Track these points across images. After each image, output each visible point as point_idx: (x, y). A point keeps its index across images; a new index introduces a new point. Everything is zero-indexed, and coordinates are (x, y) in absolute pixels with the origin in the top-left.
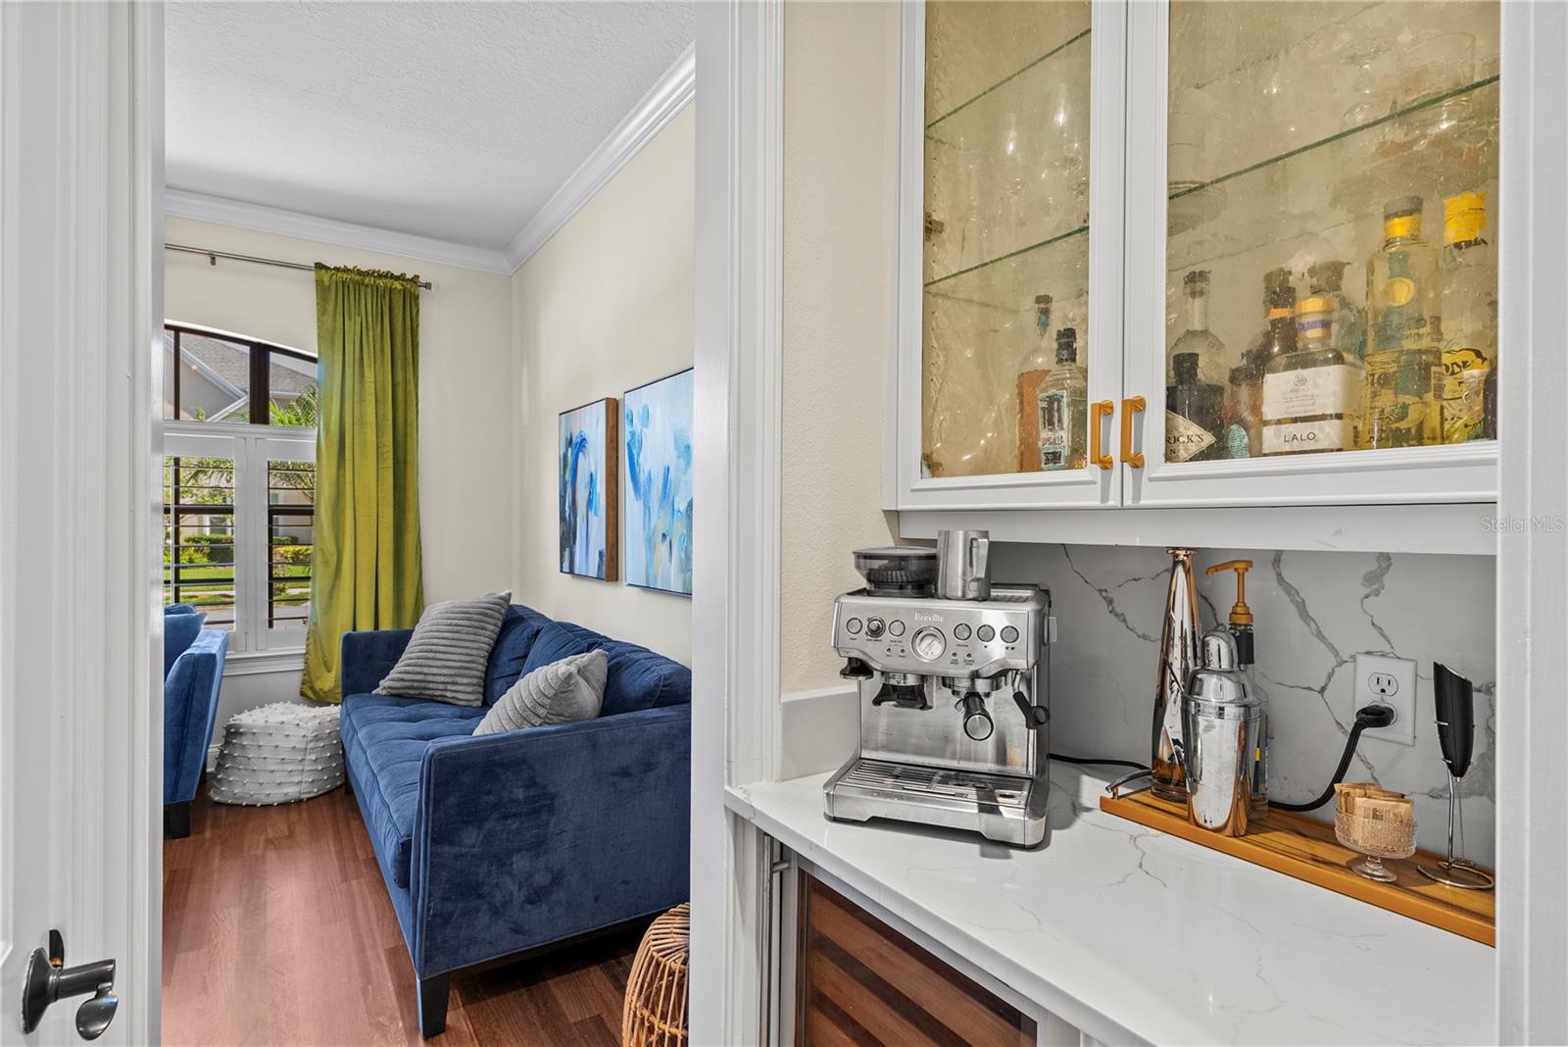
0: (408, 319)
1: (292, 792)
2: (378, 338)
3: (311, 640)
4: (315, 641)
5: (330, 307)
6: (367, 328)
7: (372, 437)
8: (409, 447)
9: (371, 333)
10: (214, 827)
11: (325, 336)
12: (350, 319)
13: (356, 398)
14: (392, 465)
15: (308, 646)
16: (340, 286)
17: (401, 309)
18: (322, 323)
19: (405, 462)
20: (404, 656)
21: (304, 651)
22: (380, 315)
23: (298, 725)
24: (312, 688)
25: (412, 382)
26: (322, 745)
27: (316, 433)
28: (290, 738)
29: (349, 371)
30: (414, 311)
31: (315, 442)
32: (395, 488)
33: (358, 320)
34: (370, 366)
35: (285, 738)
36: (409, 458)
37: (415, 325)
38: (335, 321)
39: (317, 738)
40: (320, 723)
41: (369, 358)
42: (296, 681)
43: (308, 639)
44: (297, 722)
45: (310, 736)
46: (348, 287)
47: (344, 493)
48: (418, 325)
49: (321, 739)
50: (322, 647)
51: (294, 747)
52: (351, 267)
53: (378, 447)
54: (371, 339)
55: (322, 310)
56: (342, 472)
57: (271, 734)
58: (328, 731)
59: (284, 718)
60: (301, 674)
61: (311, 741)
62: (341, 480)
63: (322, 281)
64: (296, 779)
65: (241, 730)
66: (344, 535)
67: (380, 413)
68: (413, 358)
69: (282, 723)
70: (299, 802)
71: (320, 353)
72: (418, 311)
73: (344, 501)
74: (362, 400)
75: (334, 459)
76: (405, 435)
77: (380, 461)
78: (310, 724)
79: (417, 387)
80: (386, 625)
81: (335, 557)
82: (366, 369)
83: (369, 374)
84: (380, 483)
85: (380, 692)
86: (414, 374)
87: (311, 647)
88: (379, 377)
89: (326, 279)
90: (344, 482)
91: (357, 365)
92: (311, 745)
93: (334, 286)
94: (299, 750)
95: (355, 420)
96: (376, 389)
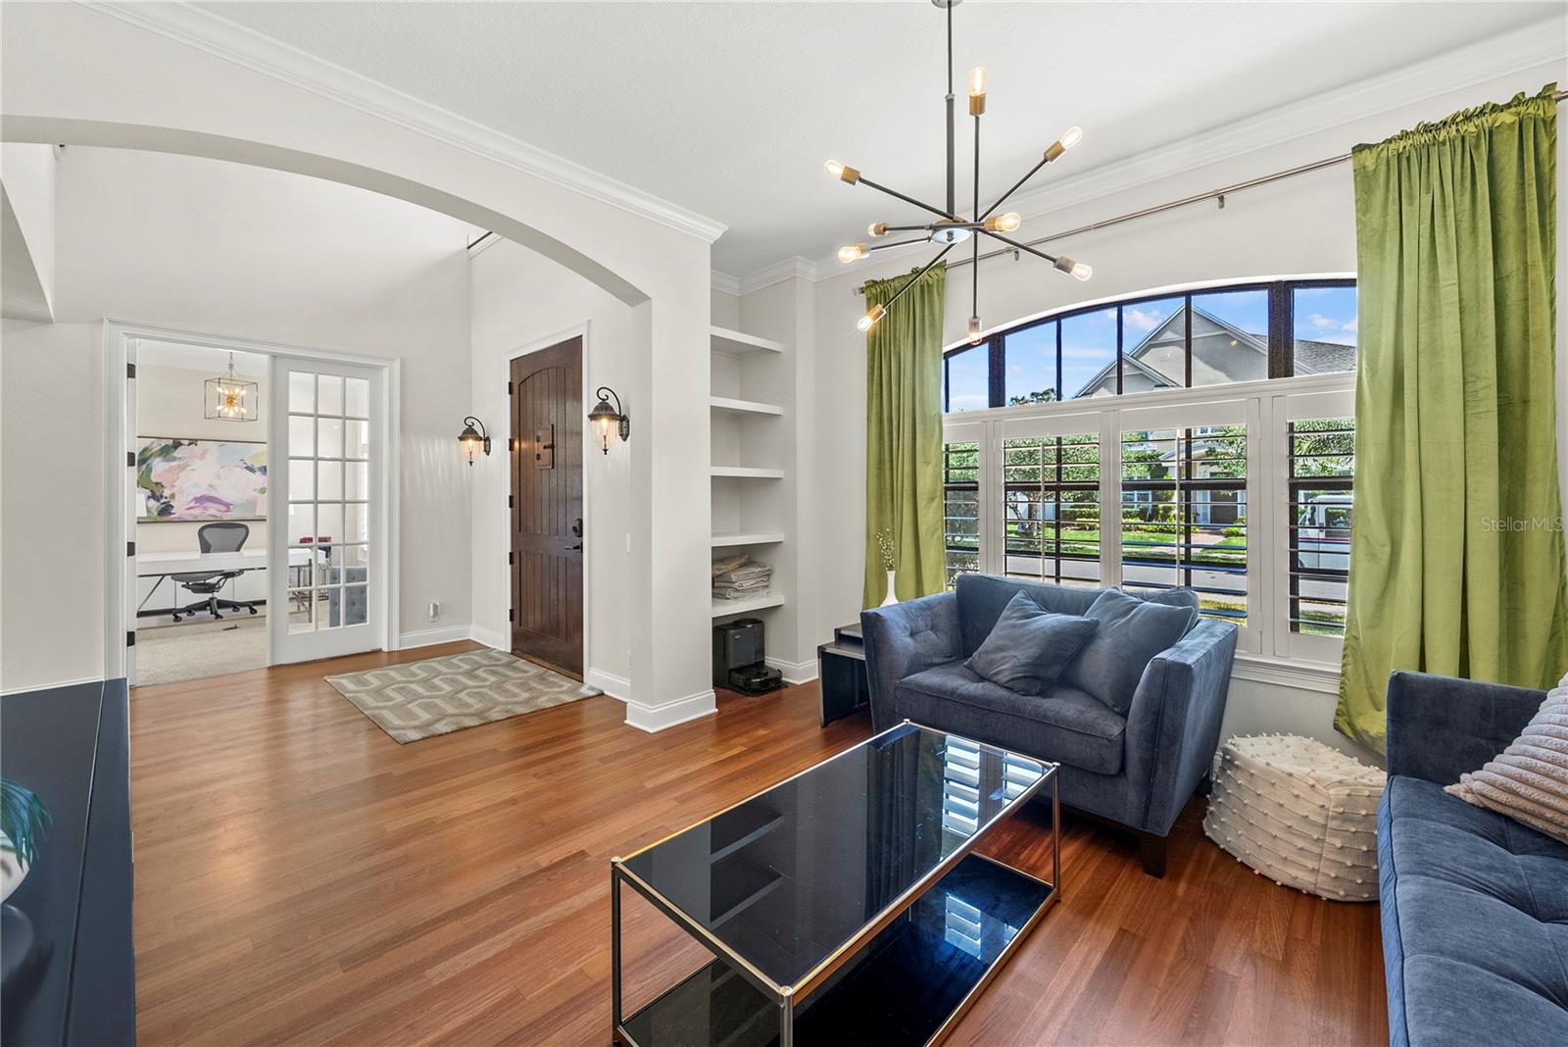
0: (1530, 165)
1: (1304, 879)
2: (1466, 216)
3: (1350, 659)
4: (1355, 662)
5: (1378, 197)
6: (1444, 207)
7: (1453, 367)
8: (1532, 375)
9: (1451, 211)
10: (1192, 881)
11: (1369, 242)
12: (1411, 203)
13: (1423, 315)
14: (1495, 408)
15: (1344, 666)
16: (1394, 163)
17: (1515, 153)
18: (1364, 224)
19: (1525, 402)
20: (1517, 744)
21: (1340, 671)
22: (1468, 184)
23: (1313, 786)
24: (1351, 725)
25: (1540, 264)
26: (1353, 830)
27: (1355, 379)
28: (1301, 801)
29: (1409, 279)
30: (1545, 146)
31: (1355, 390)
32: (1502, 444)
33: (1427, 200)
34: (1449, 262)
35: (1293, 799)
36: (1533, 392)
37: (1547, 169)
38: (1385, 215)
39: (1343, 817)
40: (1349, 795)
41: (1447, 249)
42: (1327, 709)
43: (1344, 656)
44: (1312, 782)
45: (1333, 810)
46: (1408, 158)
47: (1403, 457)
48: (1553, 168)
49: (1351, 821)
50: (1366, 672)
51: (1307, 817)
52: (1411, 128)
53: (1464, 384)
54: (1451, 219)
55: (1363, 206)
56: (1398, 427)
57: (1273, 784)
58: (1364, 812)
59: (1295, 769)
60: (1336, 700)
61: (1333, 818)
62: (1398, 438)
63: (1364, 167)
64: (1311, 864)
65: (1236, 763)
66: (1402, 516)
67: (1470, 331)
68: (1542, 226)
69: (1291, 775)
70: (1314, 897)
71: (1361, 268)
72: (1553, 145)
73: (1403, 468)
74: (1434, 313)
75: (1385, 410)
76: (1525, 356)
77: (1470, 404)
78: (1331, 792)
79: (1551, 271)
80: (1485, 673)
81: (1388, 549)
82: (1442, 271)
83: (1447, 274)
84: (1470, 438)
85: (1462, 795)
86: (1544, 251)
87: (1349, 668)
88: (1467, 274)
89: (1370, 164)
90: (1403, 441)
91: (1424, 267)
92: (1333, 824)
93: (1383, 168)
94: (1314, 824)
95: (1421, 348)
96: (1460, 294)
